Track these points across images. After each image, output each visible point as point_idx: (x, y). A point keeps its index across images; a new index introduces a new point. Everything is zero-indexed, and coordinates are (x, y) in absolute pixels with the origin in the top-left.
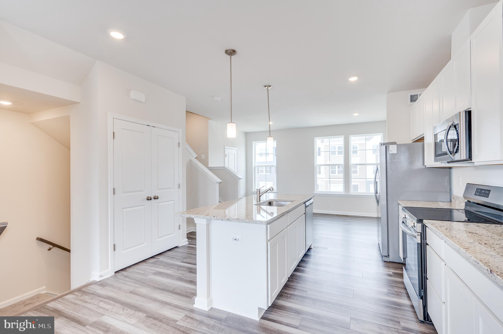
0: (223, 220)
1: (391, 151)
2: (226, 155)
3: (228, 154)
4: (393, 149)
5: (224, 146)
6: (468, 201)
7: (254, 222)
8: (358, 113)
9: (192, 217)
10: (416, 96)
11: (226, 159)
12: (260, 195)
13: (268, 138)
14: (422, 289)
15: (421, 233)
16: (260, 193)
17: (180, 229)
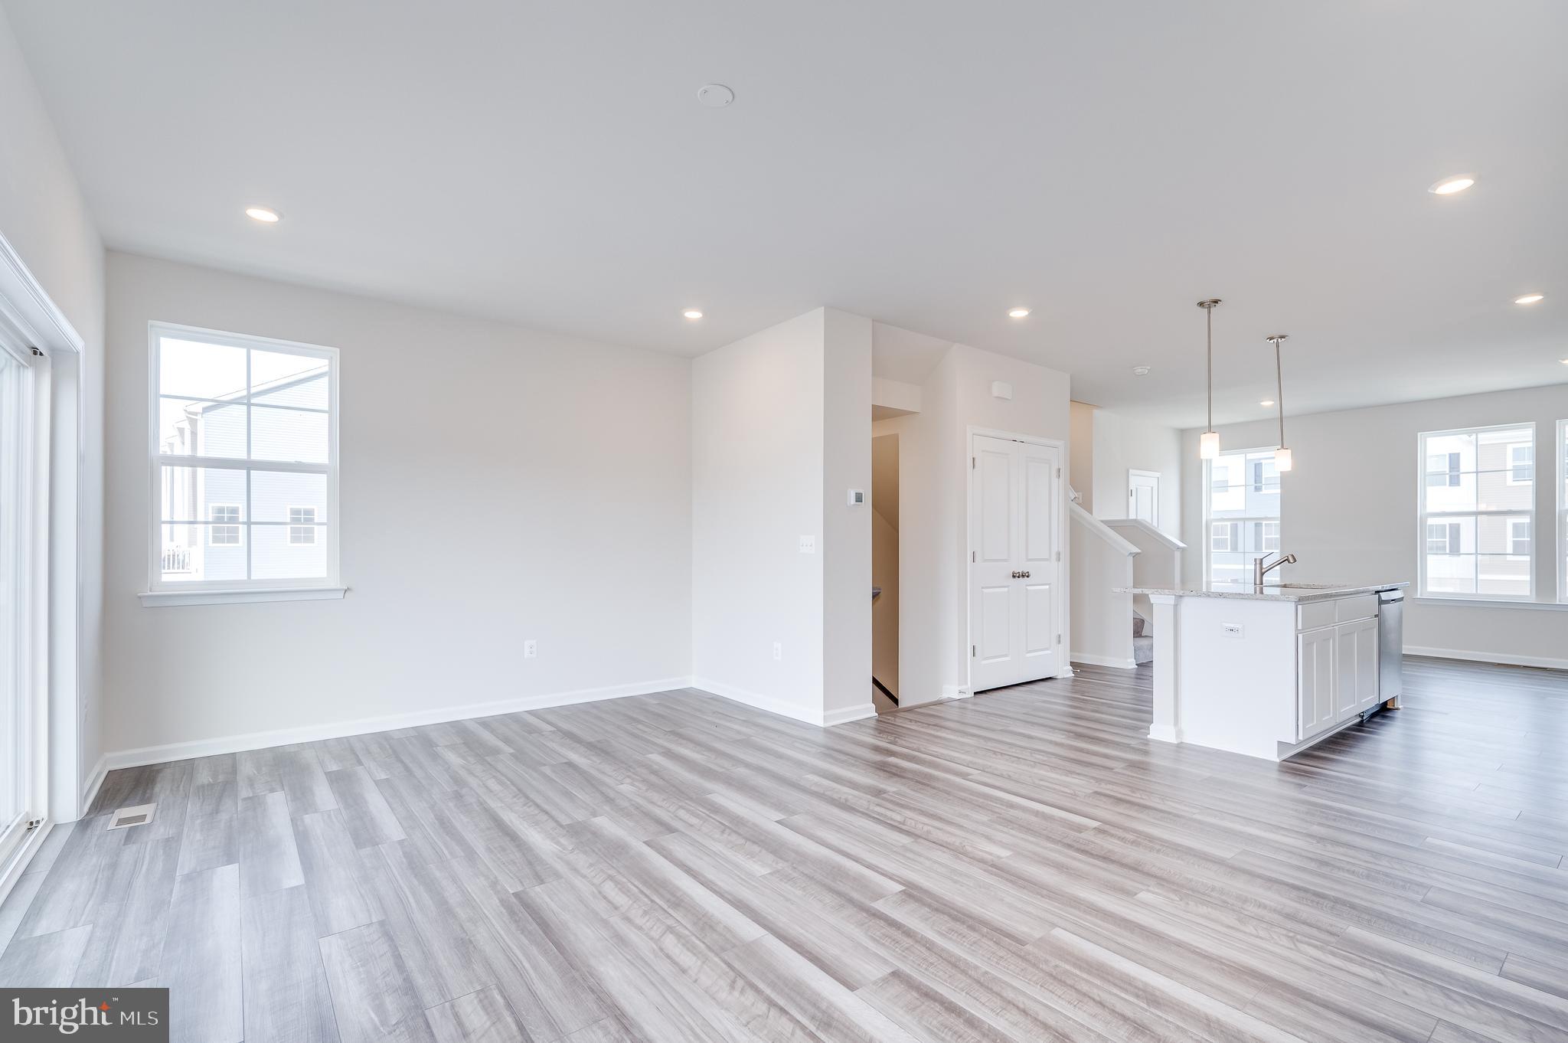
2: (1131, 490)
3: (1137, 489)
5: (1128, 471)
9: (1147, 593)
11: (1132, 500)
12: (1263, 571)
16: (1261, 568)
17: (1059, 642)
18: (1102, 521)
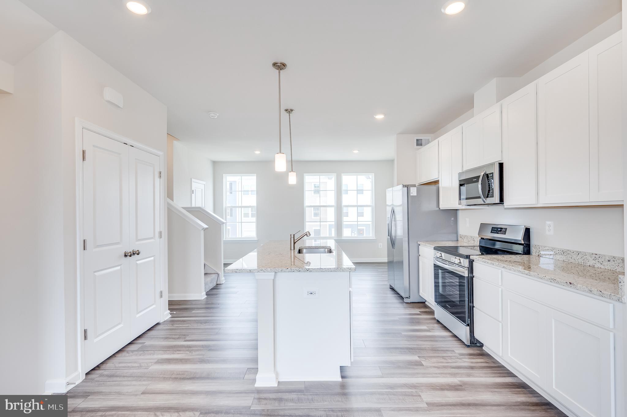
0: (300, 271)
1: (412, 193)
2: (193, 190)
3: (195, 190)
4: (414, 191)
5: (191, 179)
6: (481, 238)
7: (342, 270)
8: (359, 151)
10: (421, 141)
11: (193, 195)
12: (295, 241)
13: (289, 173)
14: (469, 318)
15: (468, 267)
16: (294, 240)
17: (161, 296)
18: (183, 208)
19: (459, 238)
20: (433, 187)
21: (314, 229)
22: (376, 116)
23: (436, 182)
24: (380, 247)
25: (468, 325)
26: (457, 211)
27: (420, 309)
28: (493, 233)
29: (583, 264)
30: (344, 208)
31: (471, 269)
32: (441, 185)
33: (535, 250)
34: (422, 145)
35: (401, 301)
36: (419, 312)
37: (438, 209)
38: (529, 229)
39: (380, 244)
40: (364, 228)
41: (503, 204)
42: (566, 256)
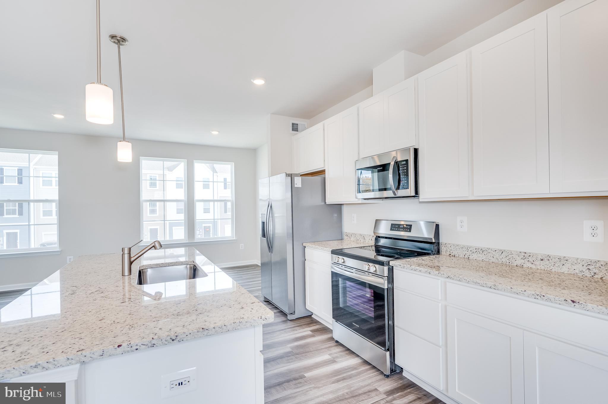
1: (296, 184)
4: (298, 182)
6: (377, 236)
8: (219, 132)
10: (296, 126)
12: (132, 259)
13: (119, 139)
14: (389, 339)
15: (388, 277)
16: (130, 257)
19: (345, 236)
20: (318, 178)
21: (150, 229)
22: (254, 80)
23: (322, 172)
24: (242, 248)
25: (388, 350)
26: (342, 206)
27: (309, 327)
28: (393, 230)
29: (508, 263)
30: (197, 203)
31: (391, 279)
32: (327, 175)
33: (445, 249)
34: (298, 131)
35: (283, 319)
36: (310, 333)
37: (323, 203)
38: (438, 225)
39: (241, 245)
40: (211, 225)
41: (419, 197)
42: (486, 256)
